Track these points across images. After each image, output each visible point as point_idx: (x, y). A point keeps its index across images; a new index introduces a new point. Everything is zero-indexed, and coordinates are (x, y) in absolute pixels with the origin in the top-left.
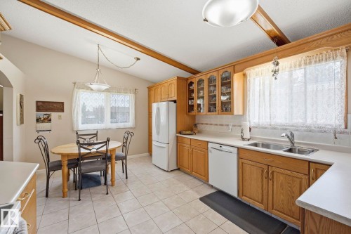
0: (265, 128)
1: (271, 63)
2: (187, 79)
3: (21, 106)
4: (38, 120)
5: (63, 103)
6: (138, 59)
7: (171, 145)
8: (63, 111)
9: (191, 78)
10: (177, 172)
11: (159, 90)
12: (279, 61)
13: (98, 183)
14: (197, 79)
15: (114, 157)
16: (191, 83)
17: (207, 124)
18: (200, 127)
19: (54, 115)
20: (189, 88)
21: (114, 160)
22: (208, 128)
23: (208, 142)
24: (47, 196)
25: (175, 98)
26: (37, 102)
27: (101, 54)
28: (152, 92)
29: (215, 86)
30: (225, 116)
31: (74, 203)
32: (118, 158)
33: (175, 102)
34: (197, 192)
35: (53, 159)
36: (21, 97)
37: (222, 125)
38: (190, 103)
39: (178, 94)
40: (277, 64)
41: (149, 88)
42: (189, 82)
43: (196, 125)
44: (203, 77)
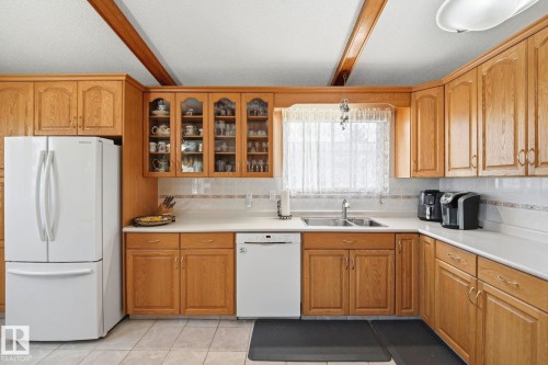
0: (307, 197)
1: (338, 105)
2: (148, 91)
7: (107, 262)
9: (156, 90)
10: (126, 326)
12: (350, 105)
16: (156, 104)
18: (179, 204)
20: (151, 113)
23: (234, 233)
25: (118, 132)
30: (224, 180)
33: (117, 140)
37: (231, 197)
38: (153, 150)
39: (128, 121)
40: (347, 110)
42: (151, 97)
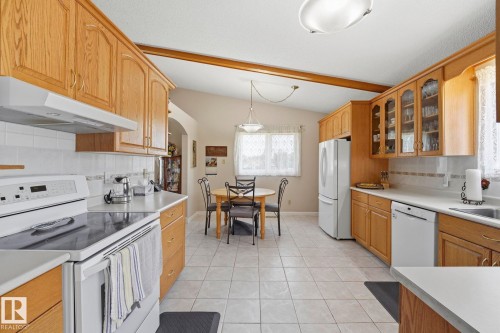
2: (370, 103)
3: (194, 151)
4: (207, 164)
5: (226, 148)
6: (296, 88)
7: (341, 202)
8: (226, 155)
9: (376, 99)
10: (350, 242)
11: (331, 124)
13: (249, 233)
14: (384, 101)
15: (263, 206)
16: (377, 108)
17: (406, 173)
18: (394, 178)
19: (219, 159)
20: (374, 116)
21: (263, 210)
22: (408, 180)
23: (391, 201)
24: (206, 233)
25: (348, 134)
26: (207, 147)
27: (254, 91)
28: (324, 128)
29: (412, 107)
31: (223, 245)
32: (269, 208)
33: (348, 139)
34: (366, 273)
35: (214, 200)
36: (194, 143)
38: (375, 140)
39: (354, 127)
41: (320, 123)
42: (374, 105)
43: (385, 175)
44: (394, 96)
